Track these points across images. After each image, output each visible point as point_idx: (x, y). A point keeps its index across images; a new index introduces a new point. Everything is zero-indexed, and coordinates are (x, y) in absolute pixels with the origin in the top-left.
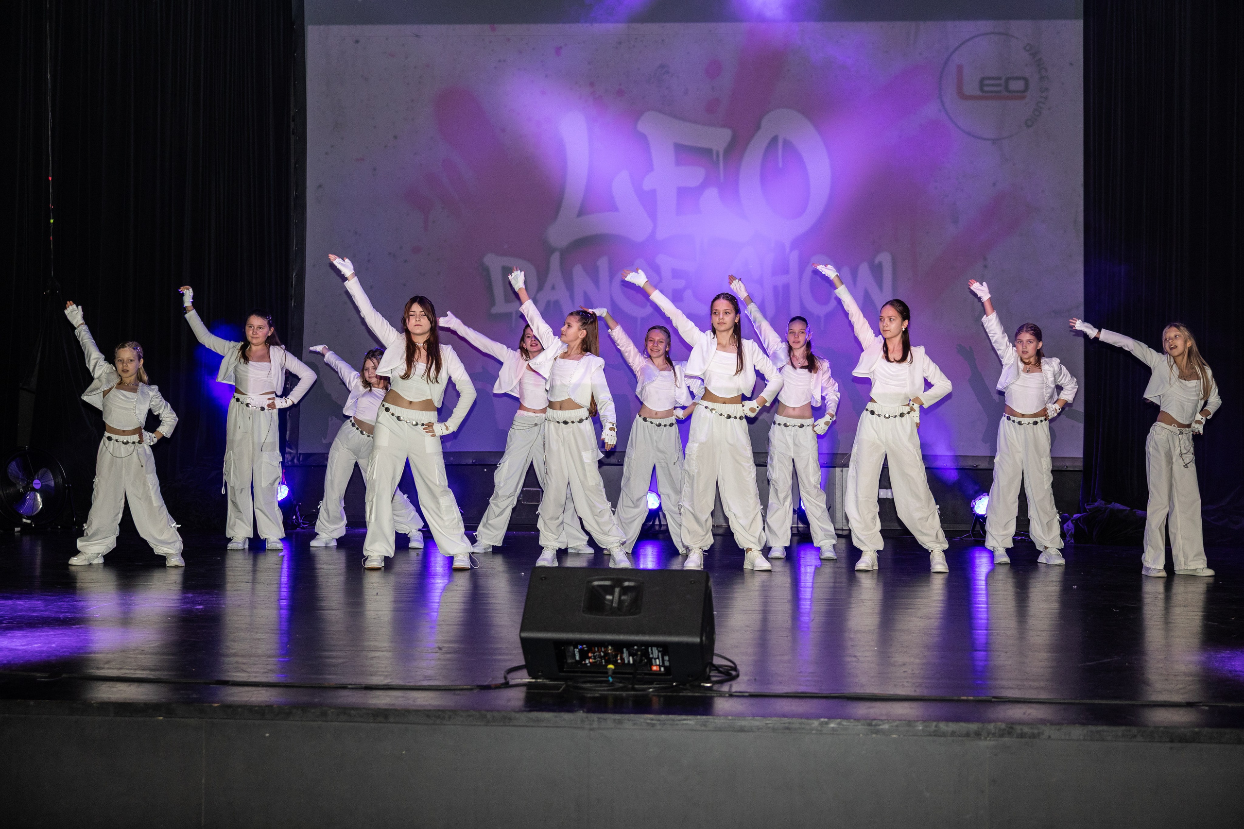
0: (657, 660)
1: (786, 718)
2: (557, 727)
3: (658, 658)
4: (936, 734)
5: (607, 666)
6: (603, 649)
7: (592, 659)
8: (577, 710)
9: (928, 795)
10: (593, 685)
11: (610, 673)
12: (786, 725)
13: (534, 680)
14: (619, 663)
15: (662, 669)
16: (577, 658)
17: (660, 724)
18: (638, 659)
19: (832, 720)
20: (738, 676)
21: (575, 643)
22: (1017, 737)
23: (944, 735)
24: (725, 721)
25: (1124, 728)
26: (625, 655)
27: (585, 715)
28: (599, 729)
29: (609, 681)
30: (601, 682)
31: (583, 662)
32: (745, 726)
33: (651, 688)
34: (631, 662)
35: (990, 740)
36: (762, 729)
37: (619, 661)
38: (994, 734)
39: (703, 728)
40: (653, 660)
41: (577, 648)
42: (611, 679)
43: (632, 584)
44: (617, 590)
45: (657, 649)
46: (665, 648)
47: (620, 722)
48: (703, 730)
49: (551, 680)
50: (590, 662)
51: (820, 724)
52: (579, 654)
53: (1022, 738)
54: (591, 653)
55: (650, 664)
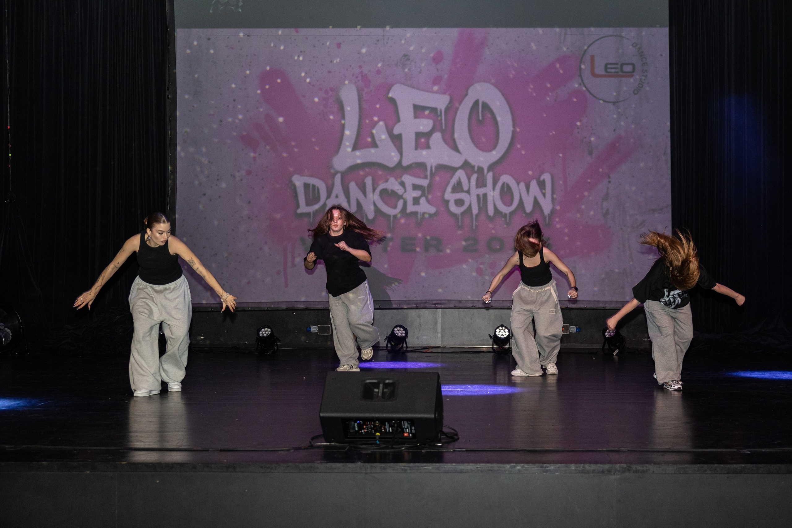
0: (407, 430)
1: (490, 464)
2: (344, 472)
3: (408, 428)
4: (583, 472)
5: (375, 433)
6: (373, 423)
7: (366, 429)
8: (357, 462)
9: (578, 510)
10: (367, 446)
11: (377, 438)
12: (490, 468)
13: (329, 444)
14: (383, 432)
15: (411, 435)
16: (356, 429)
17: (410, 469)
18: (395, 429)
19: (518, 464)
20: (458, 439)
21: (355, 420)
22: (633, 473)
23: (588, 472)
24: (451, 466)
25: (699, 465)
26: (387, 427)
27: (362, 464)
28: (371, 473)
29: (377, 443)
30: (372, 444)
31: (360, 432)
32: (463, 470)
33: (403, 447)
34: (391, 431)
35: (617, 475)
36: (474, 471)
37: (383, 430)
38: (619, 471)
40: (405, 429)
41: (356, 423)
42: (378, 442)
43: (391, 381)
44: (381, 385)
45: (407, 422)
46: (412, 422)
47: (384, 468)
48: (437, 472)
49: (340, 443)
50: (364, 432)
51: (511, 467)
52: (358, 427)
53: (636, 473)
54: (365, 426)
55: (403, 432)
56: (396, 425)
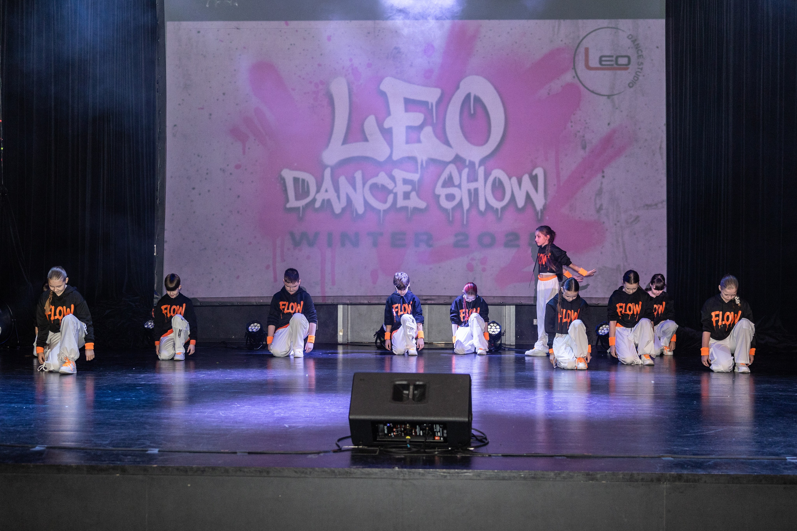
0: (439, 433)
2: (382, 478)
3: (440, 432)
4: (630, 480)
5: (406, 437)
6: (403, 426)
7: (395, 432)
8: (394, 467)
9: (626, 520)
10: (398, 449)
11: (408, 442)
12: (533, 475)
13: (357, 447)
15: (442, 439)
16: (386, 432)
17: (449, 476)
18: (426, 432)
19: (563, 471)
20: (488, 443)
21: (385, 422)
22: (685, 482)
23: (636, 481)
24: (493, 473)
27: (400, 469)
28: (409, 479)
29: (407, 447)
30: (403, 447)
31: (390, 435)
32: (506, 477)
33: (435, 451)
34: (421, 434)
35: (665, 484)
36: (516, 477)
37: (414, 434)
38: (669, 481)
39: (478, 478)
40: (436, 433)
41: (386, 425)
42: (409, 446)
43: (421, 383)
44: (411, 388)
45: (439, 426)
46: (444, 425)
47: (423, 474)
48: (478, 480)
49: (369, 446)
50: (394, 435)
51: (555, 474)
52: (387, 430)
53: (687, 482)
54: (395, 429)
55: (434, 436)
56: (427, 428)
